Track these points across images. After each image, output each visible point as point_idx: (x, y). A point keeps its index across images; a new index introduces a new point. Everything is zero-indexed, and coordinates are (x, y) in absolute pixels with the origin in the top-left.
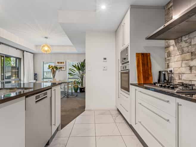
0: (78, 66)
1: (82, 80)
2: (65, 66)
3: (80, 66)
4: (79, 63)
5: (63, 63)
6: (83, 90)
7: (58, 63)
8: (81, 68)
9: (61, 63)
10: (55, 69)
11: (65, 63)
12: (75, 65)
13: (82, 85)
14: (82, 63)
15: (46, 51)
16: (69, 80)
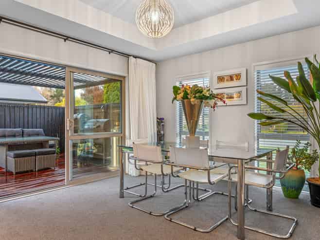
0: (302, 78)
2: (243, 90)
4: (307, 60)
5: (238, 76)
7: (221, 79)
9: (231, 78)
10: (192, 100)
11: (244, 78)
12: (287, 74)
16: (261, 146)
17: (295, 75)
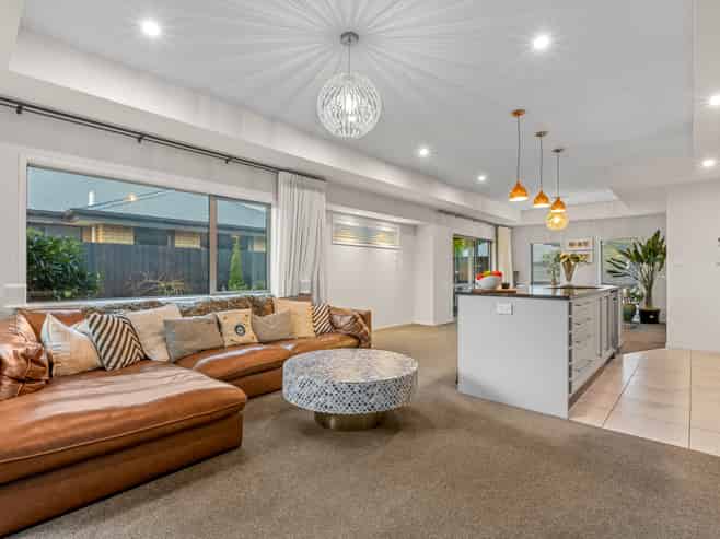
0: (636, 251)
1: (649, 288)
2: (591, 253)
3: (643, 251)
4: (639, 243)
5: (586, 243)
6: (652, 317)
7: (572, 244)
8: (646, 257)
9: (580, 244)
11: (591, 244)
12: (628, 250)
13: (649, 301)
14: (649, 242)
15: (557, 225)
17: (632, 250)
